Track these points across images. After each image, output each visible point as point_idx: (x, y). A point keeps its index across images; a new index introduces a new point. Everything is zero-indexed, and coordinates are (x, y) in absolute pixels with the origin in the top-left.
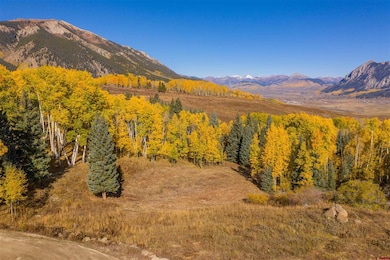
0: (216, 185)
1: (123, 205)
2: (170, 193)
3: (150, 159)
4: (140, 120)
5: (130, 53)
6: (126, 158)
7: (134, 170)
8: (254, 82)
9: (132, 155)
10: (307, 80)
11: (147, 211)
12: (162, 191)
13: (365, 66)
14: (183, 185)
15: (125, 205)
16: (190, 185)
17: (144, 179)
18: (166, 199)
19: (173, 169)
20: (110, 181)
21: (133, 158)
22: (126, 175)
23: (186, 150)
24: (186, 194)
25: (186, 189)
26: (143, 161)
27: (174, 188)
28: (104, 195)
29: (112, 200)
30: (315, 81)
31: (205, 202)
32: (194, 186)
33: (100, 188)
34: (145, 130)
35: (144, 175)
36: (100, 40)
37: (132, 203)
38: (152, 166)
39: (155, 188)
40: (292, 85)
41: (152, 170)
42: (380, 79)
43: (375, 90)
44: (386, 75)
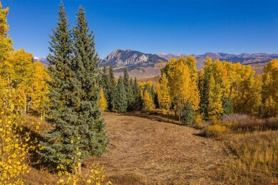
13: (115, 52)
42: (124, 60)
43: (122, 67)
44: (127, 58)
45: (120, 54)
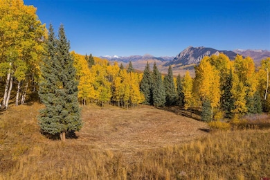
8: (119, 60)
12: (116, 129)
13: (187, 50)
30: (159, 59)
42: (196, 58)
43: (193, 64)
44: (200, 55)
45: (192, 51)
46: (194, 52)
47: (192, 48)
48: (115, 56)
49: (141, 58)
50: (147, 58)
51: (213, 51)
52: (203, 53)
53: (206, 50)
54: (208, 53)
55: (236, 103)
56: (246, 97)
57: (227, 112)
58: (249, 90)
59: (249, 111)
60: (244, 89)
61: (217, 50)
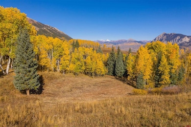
0: (106, 86)
1: (42, 99)
2: (78, 91)
3: (62, 73)
4: (55, 48)
5: (49, 28)
6: (46, 72)
7: (51, 78)
8: (110, 43)
9: (50, 70)
10: (135, 42)
11: (63, 102)
12: (71, 90)
13: (162, 35)
14: (86, 86)
15: (44, 99)
16: (90, 86)
17: (59, 83)
18: (76, 95)
19: (76, 78)
20: (32, 81)
21: (51, 72)
22: (46, 81)
23: (83, 68)
24: (89, 91)
25: (88, 89)
26: (57, 74)
27: (80, 88)
28: (28, 92)
29: (34, 96)
30: (139, 42)
31: (103, 96)
32: (92, 87)
33: (24, 86)
34: (58, 54)
35: (58, 81)
36: (33, 21)
37: (50, 98)
38: (64, 76)
39: (67, 88)
40: (128, 44)
41: (63, 78)
44: (172, 39)
45: (165, 37)
46: (167, 37)
47: (165, 34)
48: (108, 40)
49: (126, 41)
50: (130, 41)
51: (182, 36)
52: (174, 38)
53: (176, 35)
54: (178, 38)
55: (163, 77)
56: (170, 73)
57: (157, 83)
58: (172, 68)
59: (171, 83)
60: (168, 67)
61: (185, 36)
